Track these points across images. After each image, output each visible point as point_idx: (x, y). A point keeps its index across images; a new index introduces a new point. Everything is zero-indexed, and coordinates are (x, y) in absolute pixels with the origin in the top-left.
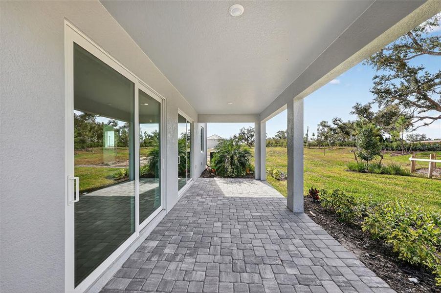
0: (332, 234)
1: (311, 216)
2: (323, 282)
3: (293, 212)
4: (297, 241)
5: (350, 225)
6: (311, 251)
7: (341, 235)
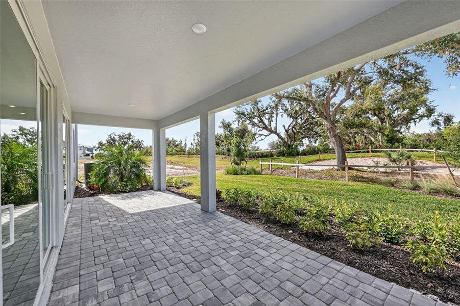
0: (242, 220)
1: (222, 212)
2: (255, 251)
3: (208, 212)
4: (225, 232)
5: (249, 212)
6: (238, 235)
7: (247, 220)
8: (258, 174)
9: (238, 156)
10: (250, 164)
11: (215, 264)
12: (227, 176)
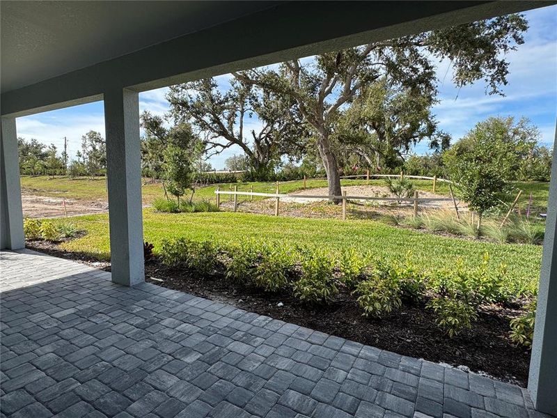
0: (197, 294)
1: (158, 283)
2: (228, 347)
3: (128, 286)
4: (167, 322)
5: (208, 278)
6: (193, 323)
7: (206, 293)
8: (214, 211)
9: (177, 180)
10: (199, 195)
11: (156, 388)
12: (160, 215)
